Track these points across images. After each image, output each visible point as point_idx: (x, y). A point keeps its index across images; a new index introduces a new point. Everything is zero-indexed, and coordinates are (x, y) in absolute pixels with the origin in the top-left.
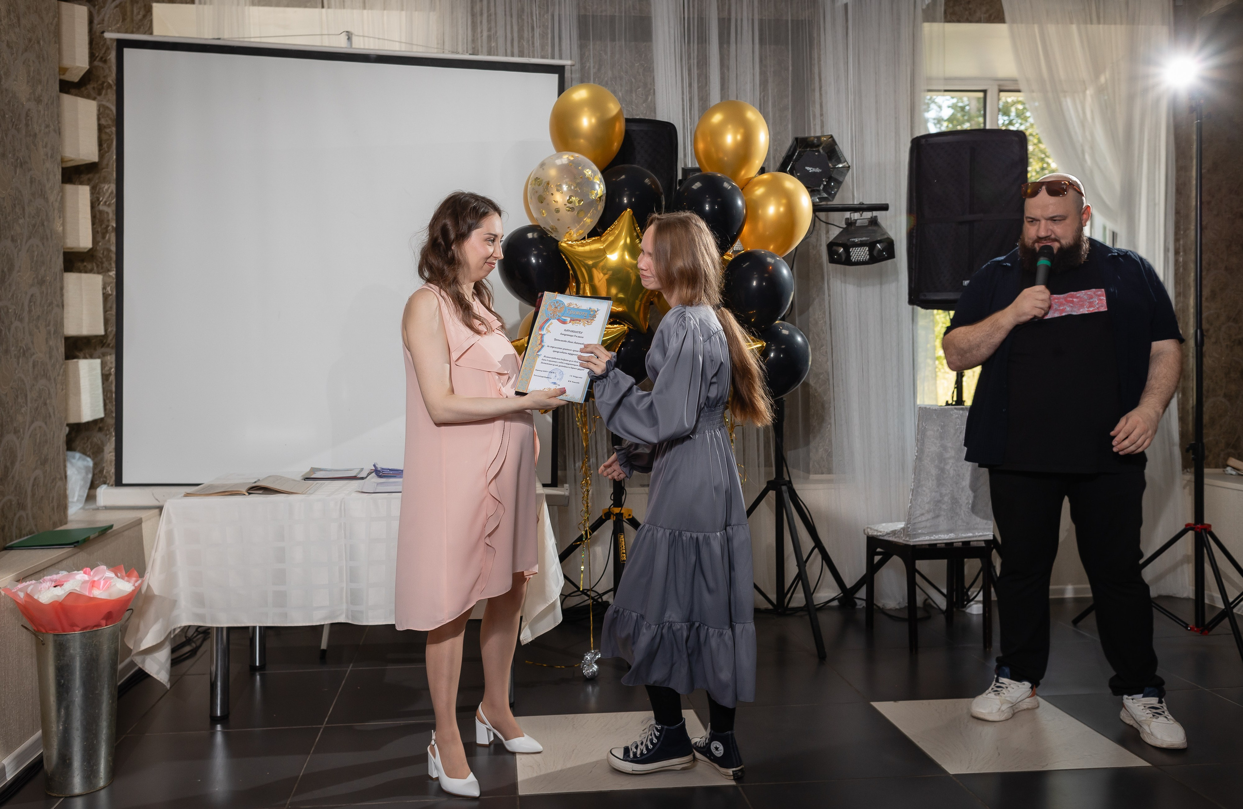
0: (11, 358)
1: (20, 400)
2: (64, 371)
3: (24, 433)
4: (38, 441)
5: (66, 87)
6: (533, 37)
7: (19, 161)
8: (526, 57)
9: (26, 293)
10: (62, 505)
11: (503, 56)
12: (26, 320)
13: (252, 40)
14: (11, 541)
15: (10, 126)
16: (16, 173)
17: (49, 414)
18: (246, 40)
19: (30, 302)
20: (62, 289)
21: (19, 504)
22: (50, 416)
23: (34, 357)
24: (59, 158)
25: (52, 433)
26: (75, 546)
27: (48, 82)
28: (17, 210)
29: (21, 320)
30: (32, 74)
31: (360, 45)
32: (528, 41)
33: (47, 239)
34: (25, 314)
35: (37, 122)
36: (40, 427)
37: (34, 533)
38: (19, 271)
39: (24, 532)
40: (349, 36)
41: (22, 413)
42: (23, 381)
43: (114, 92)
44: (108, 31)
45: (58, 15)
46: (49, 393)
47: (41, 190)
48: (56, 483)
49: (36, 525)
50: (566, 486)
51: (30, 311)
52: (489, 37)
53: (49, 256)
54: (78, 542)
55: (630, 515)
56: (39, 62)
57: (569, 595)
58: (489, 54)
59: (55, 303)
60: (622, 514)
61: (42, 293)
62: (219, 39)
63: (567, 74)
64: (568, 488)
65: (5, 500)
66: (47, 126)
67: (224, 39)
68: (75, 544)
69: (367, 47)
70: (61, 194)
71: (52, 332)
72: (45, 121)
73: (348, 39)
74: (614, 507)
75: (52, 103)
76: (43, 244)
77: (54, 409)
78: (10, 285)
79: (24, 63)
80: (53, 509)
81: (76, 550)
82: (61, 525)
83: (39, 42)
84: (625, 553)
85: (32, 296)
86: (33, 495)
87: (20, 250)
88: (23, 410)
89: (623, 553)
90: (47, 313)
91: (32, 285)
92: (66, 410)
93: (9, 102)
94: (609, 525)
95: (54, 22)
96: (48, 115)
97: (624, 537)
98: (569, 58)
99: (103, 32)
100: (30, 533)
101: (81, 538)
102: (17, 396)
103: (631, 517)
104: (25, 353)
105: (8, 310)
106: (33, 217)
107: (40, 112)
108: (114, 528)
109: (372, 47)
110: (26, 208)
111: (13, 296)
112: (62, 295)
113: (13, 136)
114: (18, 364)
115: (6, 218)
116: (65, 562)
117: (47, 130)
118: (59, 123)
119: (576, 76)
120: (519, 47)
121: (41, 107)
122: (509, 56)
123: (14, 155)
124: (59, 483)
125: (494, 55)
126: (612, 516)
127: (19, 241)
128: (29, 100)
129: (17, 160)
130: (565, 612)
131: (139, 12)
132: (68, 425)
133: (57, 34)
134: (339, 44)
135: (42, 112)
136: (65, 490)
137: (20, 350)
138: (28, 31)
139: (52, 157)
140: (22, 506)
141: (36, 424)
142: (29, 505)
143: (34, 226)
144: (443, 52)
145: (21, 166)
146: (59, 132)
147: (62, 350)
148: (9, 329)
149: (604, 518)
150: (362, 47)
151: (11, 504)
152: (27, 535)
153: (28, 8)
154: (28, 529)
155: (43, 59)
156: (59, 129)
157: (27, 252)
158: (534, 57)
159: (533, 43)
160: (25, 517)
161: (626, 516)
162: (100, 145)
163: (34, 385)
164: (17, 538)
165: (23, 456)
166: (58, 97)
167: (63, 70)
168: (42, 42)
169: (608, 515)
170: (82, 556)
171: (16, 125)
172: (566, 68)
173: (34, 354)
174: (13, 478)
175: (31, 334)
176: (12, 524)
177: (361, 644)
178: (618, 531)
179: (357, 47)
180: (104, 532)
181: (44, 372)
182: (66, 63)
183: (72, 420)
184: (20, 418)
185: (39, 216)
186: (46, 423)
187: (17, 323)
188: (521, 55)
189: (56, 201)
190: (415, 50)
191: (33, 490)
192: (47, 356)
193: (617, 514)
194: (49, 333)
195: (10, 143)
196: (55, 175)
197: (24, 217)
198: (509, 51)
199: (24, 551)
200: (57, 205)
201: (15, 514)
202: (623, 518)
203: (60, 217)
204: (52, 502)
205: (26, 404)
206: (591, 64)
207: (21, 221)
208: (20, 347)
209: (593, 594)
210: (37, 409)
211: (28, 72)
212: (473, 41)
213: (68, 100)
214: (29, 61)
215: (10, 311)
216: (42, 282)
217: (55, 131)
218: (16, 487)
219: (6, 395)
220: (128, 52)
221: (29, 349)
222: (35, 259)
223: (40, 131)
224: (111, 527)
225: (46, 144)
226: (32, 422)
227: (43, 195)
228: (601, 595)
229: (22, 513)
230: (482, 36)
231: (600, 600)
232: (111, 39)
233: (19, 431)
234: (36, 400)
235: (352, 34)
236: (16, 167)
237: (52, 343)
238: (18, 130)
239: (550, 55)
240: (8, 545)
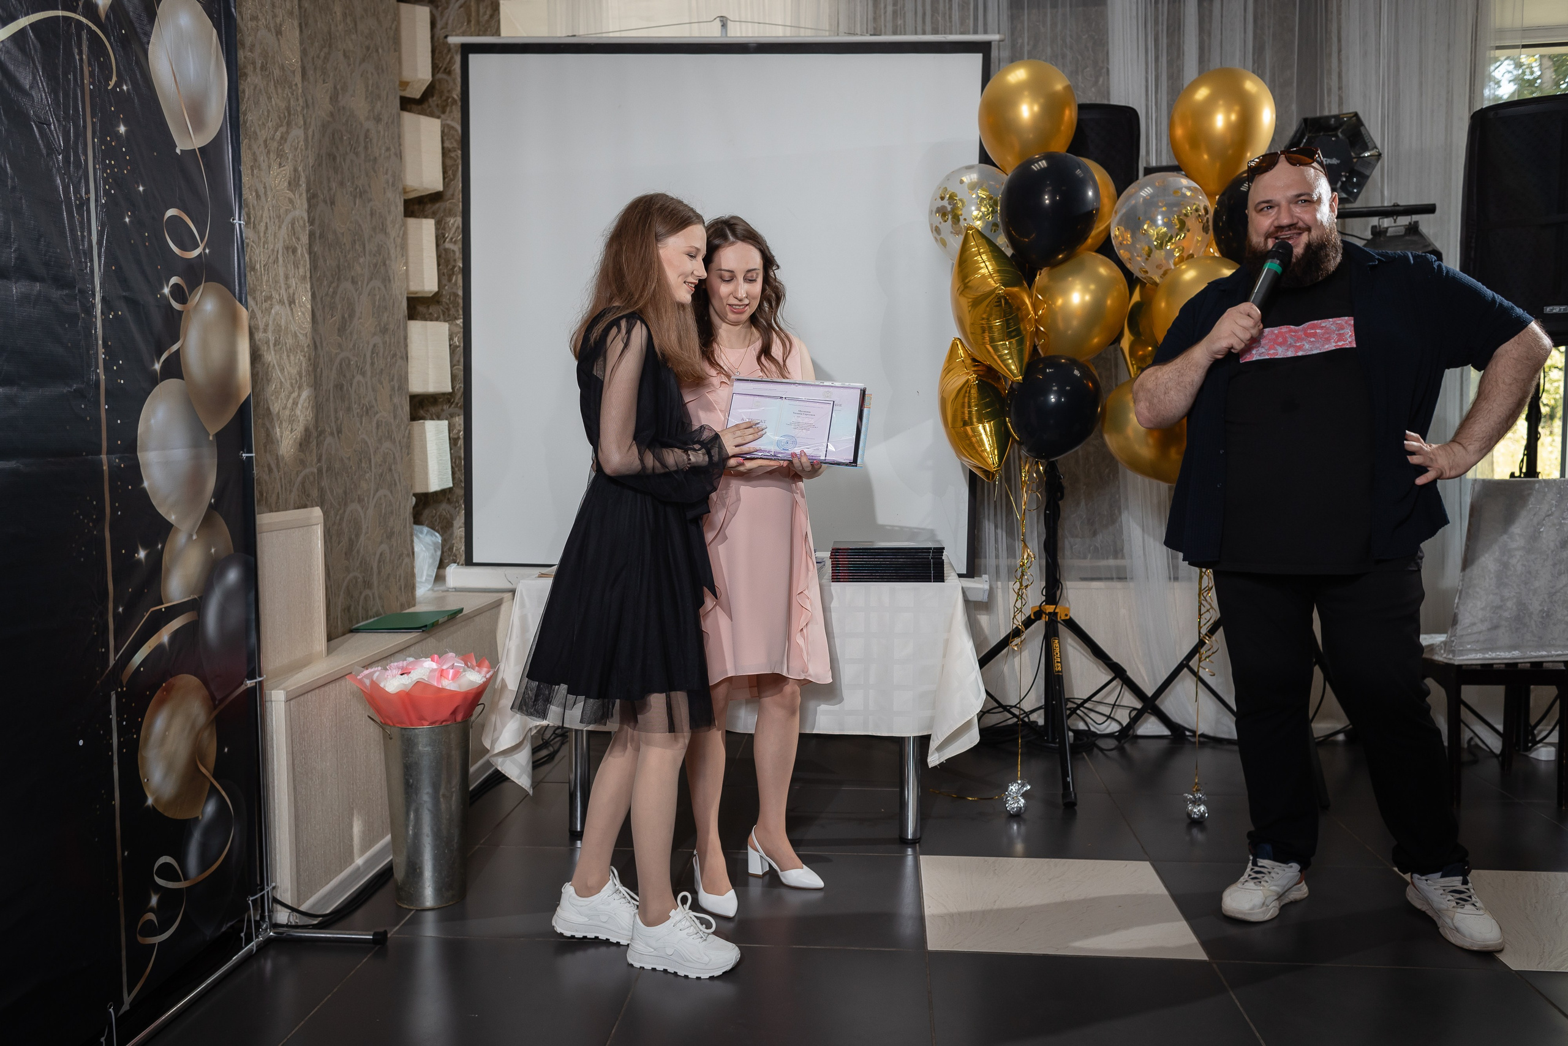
0: (354, 416)
1: (363, 465)
2: (409, 433)
3: (368, 503)
4: (383, 511)
5: (407, 104)
6: (950, 8)
7: (358, 190)
8: (942, 34)
9: (368, 343)
10: (410, 586)
11: (912, 34)
12: (369, 374)
13: (611, 35)
14: (357, 623)
15: (348, 149)
16: (355, 204)
17: (395, 481)
18: (604, 35)
19: (373, 353)
20: (406, 338)
21: (364, 582)
22: (395, 484)
23: (377, 416)
24: (401, 187)
25: (398, 503)
26: (423, 631)
27: (387, 96)
28: (357, 247)
29: (363, 374)
30: (370, 88)
31: (738, 33)
32: (945, 14)
33: (390, 281)
34: (368, 367)
35: (377, 145)
36: (385, 496)
37: (381, 614)
38: (360, 318)
39: (370, 613)
40: (724, 22)
41: (366, 480)
42: (366, 443)
43: (459, 108)
44: (452, 35)
45: (397, 18)
46: (394, 458)
47: (382, 224)
48: (403, 560)
49: (383, 607)
50: (985, 577)
51: (372, 364)
52: (895, 13)
53: (392, 301)
54: (426, 626)
55: (1066, 615)
56: (378, 74)
57: (988, 712)
58: (895, 33)
59: (399, 354)
60: (1057, 613)
61: (385, 343)
62: (574, 36)
63: (994, 53)
64: (988, 580)
65: (351, 575)
66: (388, 149)
67: (579, 36)
68: (423, 629)
69: (744, 35)
70: (403, 228)
71: (396, 388)
72: (385, 143)
73: (722, 26)
74: (1046, 604)
75: (393, 122)
76: (385, 286)
77: (399, 476)
78: (351, 333)
79: (362, 76)
80: (401, 589)
81: (424, 635)
82: (409, 608)
83: (377, 51)
84: (1060, 662)
85: (374, 346)
86: (379, 572)
87: (360, 294)
88: (367, 476)
89: (1058, 662)
90: (391, 365)
91: (374, 334)
92: (412, 477)
93: (347, 121)
94: (1039, 627)
95: (394, 26)
96: (388, 136)
97: (1059, 642)
98: (997, 30)
99: (446, 37)
100: (377, 614)
101: (429, 622)
102: (361, 460)
103: (1068, 618)
104: (368, 411)
105: (349, 363)
106: (375, 255)
107: (380, 132)
108: (465, 612)
109: (750, 35)
110: (367, 245)
111: (354, 345)
112: (406, 346)
113: (352, 161)
114: (361, 424)
115: (346, 256)
116: (412, 649)
117: (387, 154)
118: (400, 145)
119: (1005, 54)
120: (932, 23)
121: (381, 127)
122: (920, 34)
123: (353, 183)
124: (406, 560)
125: (901, 34)
126: (1044, 616)
127: (360, 283)
128: (368, 119)
129: (356, 189)
130: (982, 731)
131: (486, 12)
132: (415, 495)
133: (396, 40)
134: (711, 33)
135: (382, 133)
136: (413, 567)
137: (363, 408)
138: (366, 37)
139: (393, 185)
140: (368, 584)
141: (381, 493)
142: (375, 583)
143: (375, 265)
144: (838, 35)
145: (361, 196)
146: (400, 155)
147: (407, 408)
148: (351, 384)
149: (1033, 617)
150: (738, 35)
151: (356, 582)
152: (374, 617)
153: (365, 10)
154: (374, 610)
155: (383, 70)
156: (401, 153)
157: (369, 295)
158: (951, 33)
159: (950, 17)
160: (371, 597)
161: (1061, 616)
162: (445, 172)
163: (378, 448)
164: (363, 620)
165: (368, 527)
166: (399, 115)
167: (404, 85)
168: (380, 50)
169: (1038, 614)
170: (431, 642)
171: (355, 149)
172: (993, 43)
173: (377, 413)
174: (358, 552)
175: (373, 390)
176: (359, 605)
177: (737, 757)
178: (1051, 633)
179: (733, 35)
180: (454, 615)
181: (389, 433)
182: (407, 75)
183: (419, 489)
184: (364, 485)
185: (380, 254)
186: (391, 492)
187: (359, 378)
188: (935, 31)
189: (398, 236)
190: (802, 34)
191: (379, 567)
192: (392, 415)
193: (1050, 613)
194: (393, 389)
195: (349, 169)
196: (397, 206)
197: (365, 255)
198: (919, 29)
199: (371, 634)
200: (399, 241)
201: (361, 593)
202: (1057, 618)
203: (403, 255)
204: (399, 580)
205: (371, 469)
206: (1025, 40)
207: (361, 260)
208: (363, 405)
209: (1016, 711)
210: (381, 475)
211: (367, 87)
212: (875, 19)
213: (408, 118)
214: (367, 72)
215: (352, 363)
216: (384, 331)
217: (396, 154)
218: (361, 562)
219: (349, 459)
220: (473, 58)
221: (373, 407)
222: (377, 303)
223: (380, 155)
224: (461, 610)
225: (387, 170)
226: (377, 490)
227: (384, 230)
228: (1028, 714)
229: (368, 592)
230: (885, 13)
231: (1026, 719)
232: (455, 45)
233: (364, 500)
234: (380, 465)
235: (727, 19)
236: (355, 197)
237: (396, 400)
238: (357, 154)
239: (971, 30)
240: (354, 627)
